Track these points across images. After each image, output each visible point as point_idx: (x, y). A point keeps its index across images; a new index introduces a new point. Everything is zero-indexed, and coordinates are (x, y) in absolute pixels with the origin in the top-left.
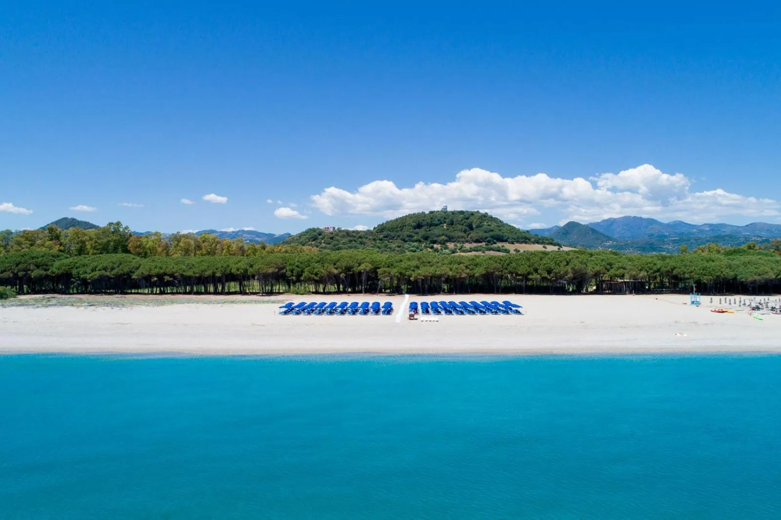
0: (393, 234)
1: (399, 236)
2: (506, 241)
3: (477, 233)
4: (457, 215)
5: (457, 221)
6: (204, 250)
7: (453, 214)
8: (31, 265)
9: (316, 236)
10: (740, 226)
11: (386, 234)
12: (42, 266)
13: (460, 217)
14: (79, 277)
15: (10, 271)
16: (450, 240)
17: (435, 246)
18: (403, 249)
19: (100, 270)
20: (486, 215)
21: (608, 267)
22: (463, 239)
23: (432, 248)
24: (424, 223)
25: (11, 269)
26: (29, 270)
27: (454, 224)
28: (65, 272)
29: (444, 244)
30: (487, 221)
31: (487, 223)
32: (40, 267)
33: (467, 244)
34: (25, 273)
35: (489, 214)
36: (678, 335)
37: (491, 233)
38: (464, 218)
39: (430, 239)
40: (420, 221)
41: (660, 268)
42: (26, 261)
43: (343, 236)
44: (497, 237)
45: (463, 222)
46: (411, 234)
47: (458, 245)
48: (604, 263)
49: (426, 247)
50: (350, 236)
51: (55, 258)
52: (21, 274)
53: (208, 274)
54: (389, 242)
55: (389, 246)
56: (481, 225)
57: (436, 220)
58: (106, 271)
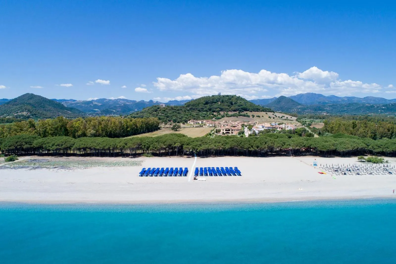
0: (194, 107)
1: (197, 109)
2: (248, 110)
3: (235, 107)
4: (225, 98)
5: (225, 100)
6: (102, 125)
7: (223, 97)
8: (23, 142)
9: (156, 109)
10: (361, 98)
11: (191, 108)
12: (28, 143)
13: (227, 99)
14: (46, 148)
15: (14, 146)
16: (221, 110)
17: (214, 113)
18: (199, 116)
19: (56, 146)
20: (239, 97)
21: (283, 144)
22: (228, 110)
23: (213, 114)
24: (209, 102)
25: (14, 145)
26: (22, 145)
27: (224, 102)
28: (40, 146)
29: (219, 112)
30: (239, 100)
31: (240, 101)
32: (28, 144)
33: (230, 112)
34: (20, 146)
35: (241, 96)
36: (299, 189)
37: (241, 107)
38: (229, 99)
39: (212, 110)
40: (208, 101)
41: (305, 145)
42: (21, 141)
43: (170, 110)
44: (244, 108)
45: (228, 101)
46: (203, 107)
47: (225, 112)
48: (281, 142)
49: (210, 114)
50: (173, 109)
51: (34, 138)
52: (18, 147)
53: (106, 148)
54: (192, 112)
55: (192, 114)
56: (237, 102)
57: (215, 100)
58: (59, 146)
